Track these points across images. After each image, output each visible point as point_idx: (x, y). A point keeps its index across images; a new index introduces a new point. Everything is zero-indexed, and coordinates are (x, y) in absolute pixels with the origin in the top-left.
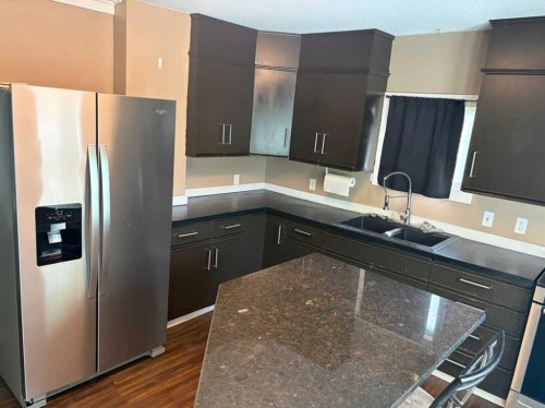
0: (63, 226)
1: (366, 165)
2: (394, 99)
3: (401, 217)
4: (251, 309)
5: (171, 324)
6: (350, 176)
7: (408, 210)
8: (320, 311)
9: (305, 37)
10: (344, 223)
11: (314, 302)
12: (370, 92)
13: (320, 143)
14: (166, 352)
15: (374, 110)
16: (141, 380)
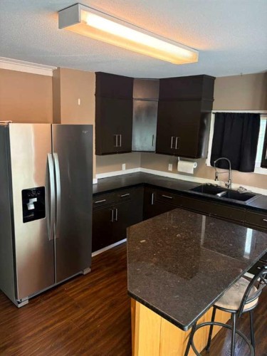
0: (35, 200)
1: (203, 155)
2: (217, 115)
3: (226, 185)
4: (146, 240)
5: (94, 254)
6: (193, 162)
7: (229, 180)
8: (185, 240)
9: (161, 80)
10: (192, 190)
11: (182, 235)
12: (203, 111)
13: (175, 143)
14: (92, 271)
15: (205, 121)
16: (80, 287)
